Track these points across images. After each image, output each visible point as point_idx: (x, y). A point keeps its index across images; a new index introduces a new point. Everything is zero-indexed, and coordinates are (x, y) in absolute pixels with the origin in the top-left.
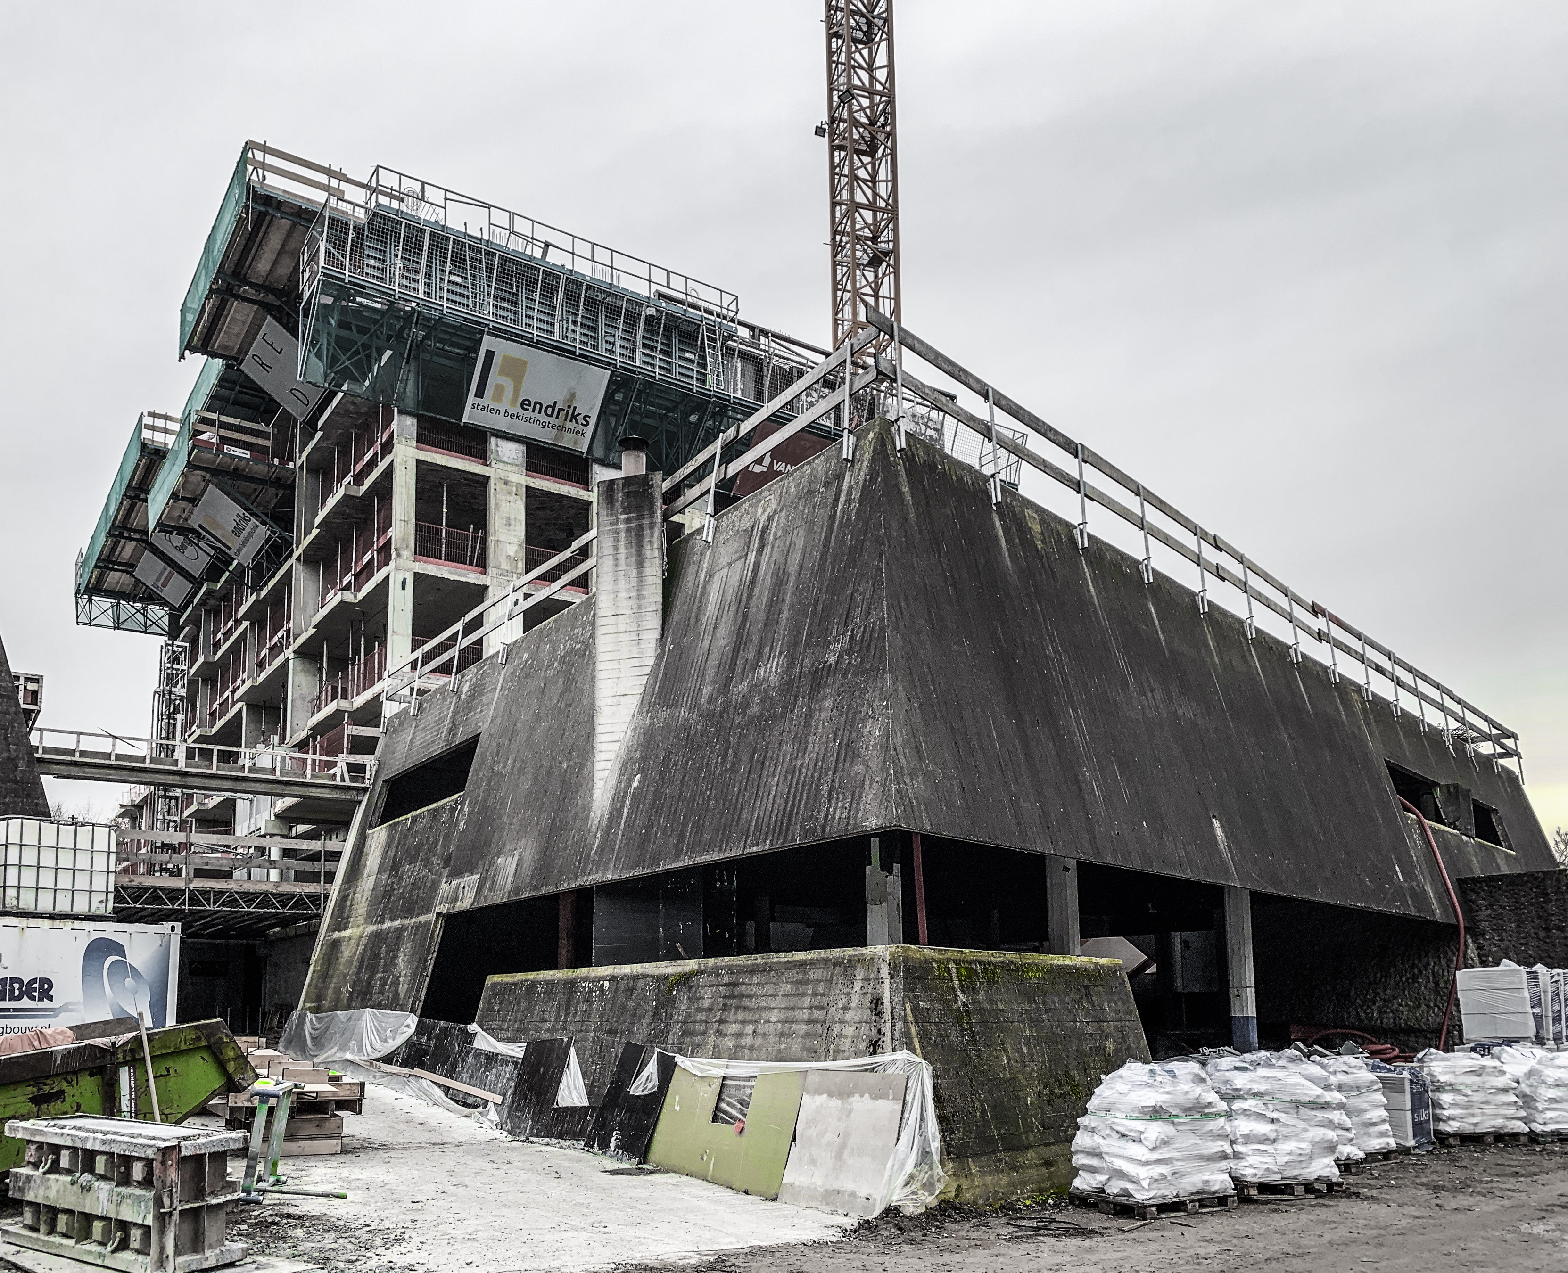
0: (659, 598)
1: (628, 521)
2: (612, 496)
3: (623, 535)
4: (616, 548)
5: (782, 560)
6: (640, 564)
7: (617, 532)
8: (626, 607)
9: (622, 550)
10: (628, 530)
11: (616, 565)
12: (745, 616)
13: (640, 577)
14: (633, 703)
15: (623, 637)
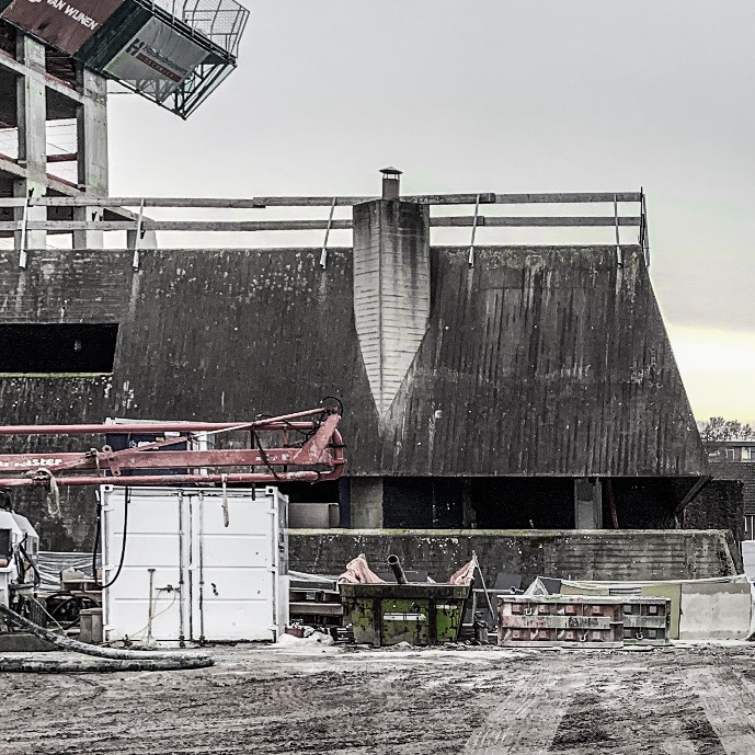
0: (428, 290)
1: (403, 232)
2: (391, 212)
3: (400, 242)
4: (395, 249)
5: (566, 305)
6: (414, 265)
7: (396, 238)
8: (403, 292)
9: (400, 252)
10: (404, 239)
11: (396, 261)
12: (536, 332)
13: (414, 274)
14: (409, 358)
15: (401, 312)
